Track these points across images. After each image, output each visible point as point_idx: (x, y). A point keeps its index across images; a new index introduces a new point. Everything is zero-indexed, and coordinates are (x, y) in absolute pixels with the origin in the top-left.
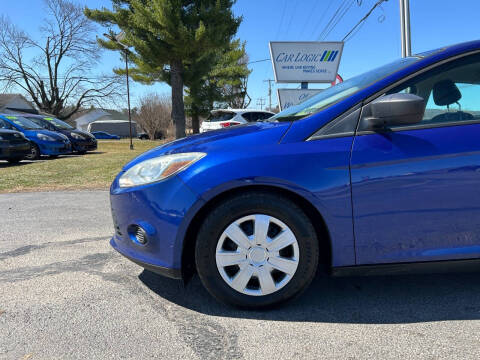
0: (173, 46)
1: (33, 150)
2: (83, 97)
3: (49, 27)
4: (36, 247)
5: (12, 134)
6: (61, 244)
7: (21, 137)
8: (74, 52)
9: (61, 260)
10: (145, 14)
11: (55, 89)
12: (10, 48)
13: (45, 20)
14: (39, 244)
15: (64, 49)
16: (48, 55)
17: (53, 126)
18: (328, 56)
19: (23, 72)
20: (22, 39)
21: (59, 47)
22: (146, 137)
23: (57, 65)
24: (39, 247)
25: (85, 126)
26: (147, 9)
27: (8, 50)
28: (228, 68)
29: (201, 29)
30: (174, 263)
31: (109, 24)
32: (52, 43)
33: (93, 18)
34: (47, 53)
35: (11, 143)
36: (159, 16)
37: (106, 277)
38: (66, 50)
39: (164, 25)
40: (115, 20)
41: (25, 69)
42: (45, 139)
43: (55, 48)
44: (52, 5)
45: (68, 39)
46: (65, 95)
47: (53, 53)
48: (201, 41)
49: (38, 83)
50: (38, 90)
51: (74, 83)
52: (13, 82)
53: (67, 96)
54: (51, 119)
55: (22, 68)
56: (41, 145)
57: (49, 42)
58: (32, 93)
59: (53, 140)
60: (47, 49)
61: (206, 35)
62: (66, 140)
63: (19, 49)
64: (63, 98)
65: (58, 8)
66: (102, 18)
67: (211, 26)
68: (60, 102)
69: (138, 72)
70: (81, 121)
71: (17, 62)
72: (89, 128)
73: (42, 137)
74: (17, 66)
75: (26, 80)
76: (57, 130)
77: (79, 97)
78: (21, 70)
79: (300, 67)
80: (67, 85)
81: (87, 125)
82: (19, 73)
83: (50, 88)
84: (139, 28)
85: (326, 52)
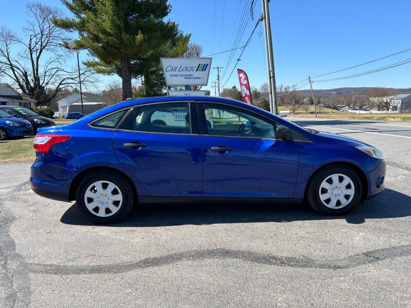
0: (120, 48)
1: (3, 133)
2: (61, 84)
3: (31, 27)
8: (52, 47)
10: (98, 24)
11: (37, 79)
13: (28, 22)
16: (31, 50)
17: (21, 114)
18: (201, 68)
19: (11, 64)
20: (9, 38)
21: (40, 43)
23: (38, 58)
25: (64, 107)
26: (98, 20)
29: (140, 37)
31: (72, 30)
33: (59, 26)
34: (30, 48)
36: (107, 26)
38: (46, 46)
39: (112, 32)
40: (76, 27)
41: (12, 62)
42: (11, 125)
43: (36, 44)
44: (33, 9)
45: (47, 37)
46: (46, 82)
47: (35, 48)
48: (141, 45)
49: (23, 73)
50: (23, 79)
51: (53, 72)
52: (3, 73)
53: (47, 84)
54: (20, 109)
55: (10, 62)
56: (9, 129)
57: (31, 39)
58: (18, 81)
59: (18, 125)
60: (30, 45)
61: (144, 41)
62: (29, 125)
63: (7, 46)
64: (44, 85)
65: (38, 11)
66: (66, 25)
67: (147, 35)
68: (42, 88)
69: (100, 65)
70: (62, 103)
71: (5, 56)
72: (68, 108)
73: (9, 124)
74: (5, 60)
75: (13, 71)
76: (24, 117)
77: (57, 85)
78: (9, 63)
79: (182, 75)
80: (47, 74)
81: (66, 107)
82: (7, 65)
83: (33, 78)
84: (94, 34)
85: (200, 65)
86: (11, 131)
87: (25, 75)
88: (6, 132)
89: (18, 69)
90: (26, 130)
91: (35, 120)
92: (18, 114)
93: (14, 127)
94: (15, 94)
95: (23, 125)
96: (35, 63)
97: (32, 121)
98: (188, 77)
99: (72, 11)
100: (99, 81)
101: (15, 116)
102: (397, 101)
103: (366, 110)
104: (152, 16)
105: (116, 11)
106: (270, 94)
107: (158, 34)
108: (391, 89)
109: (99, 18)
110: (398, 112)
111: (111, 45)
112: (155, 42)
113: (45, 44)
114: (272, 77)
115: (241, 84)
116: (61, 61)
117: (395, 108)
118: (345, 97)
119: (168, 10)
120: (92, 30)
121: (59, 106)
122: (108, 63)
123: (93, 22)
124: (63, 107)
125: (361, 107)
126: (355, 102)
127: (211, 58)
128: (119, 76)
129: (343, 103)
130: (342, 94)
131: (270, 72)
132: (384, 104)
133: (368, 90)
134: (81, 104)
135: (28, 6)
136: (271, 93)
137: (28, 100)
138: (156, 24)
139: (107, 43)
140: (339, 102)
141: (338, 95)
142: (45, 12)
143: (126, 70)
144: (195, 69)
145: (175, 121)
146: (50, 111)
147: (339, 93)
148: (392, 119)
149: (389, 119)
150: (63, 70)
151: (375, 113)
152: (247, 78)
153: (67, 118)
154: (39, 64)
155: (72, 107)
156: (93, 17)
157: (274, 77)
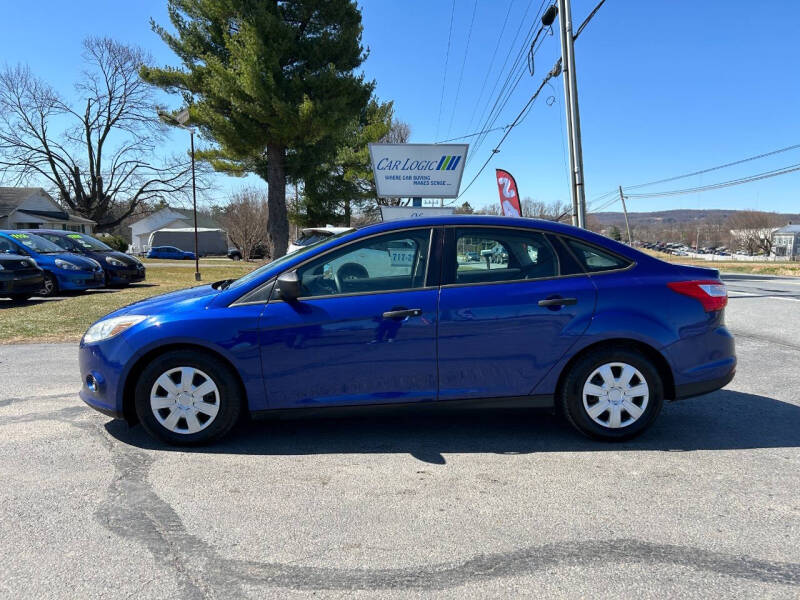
0: (269, 125)
1: (48, 283)
2: (141, 191)
3: (92, 84)
4: (17, 400)
5: (18, 262)
6: (44, 398)
7: (30, 264)
8: (129, 122)
9: (39, 411)
10: (227, 78)
11: (97, 181)
12: (29, 115)
13: (85, 73)
14: (23, 397)
15: (114, 117)
16: (88, 127)
17: (80, 246)
18: (446, 163)
19: (49, 153)
20: (48, 102)
21: (106, 114)
22: (236, 255)
23: (101, 143)
24: (22, 401)
25: (144, 237)
26: (230, 72)
27: (26, 119)
28: (359, 154)
29: (306, 105)
30: (117, 406)
31: (176, 89)
32: (95, 108)
33: (152, 81)
34: (86, 123)
35: (17, 274)
36: (245, 83)
37: (75, 425)
38: (117, 119)
39: (253, 95)
40: (185, 84)
41: (51, 149)
42: (65, 267)
43: (99, 116)
44: (96, 49)
45: (120, 103)
46: (113, 188)
47: (96, 123)
48: (309, 121)
49: (71, 169)
50: (71, 181)
51: (128, 170)
52: (32, 169)
53: (116, 190)
54: (78, 236)
55: (46, 147)
56: (60, 275)
57: (89, 107)
58: (60, 184)
59: (77, 268)
60: (87, 117)
61: (315, 112)
62: (97, 268)
63: (43, 117)
64: (109, 193)
65: (106, 54)
66: (166, 81)
67: (322, 101)
68: (105, 199)
69: (223, 157)
70: (138, 228)
71: (39, 137)
72: (150, 239)
73: (62, 265)
74: (38, 144)
75: (53, 164)
76: (87, 252)
77: (135, 193)
78: (44, 150)
79: (410, 178)
80: (116, 172)
81: (148, 235)
82: (42, 154)
83: (89, 178)
84: (219, 98)
85: (444, 158)
86: (65, 279)
87: (76, 173)
88: (55, 281)
89: (63, 161)
90: (91, 277)
91: (108, 259)
92: (74, 247)
93: (70, 271)
94: (56, 210)
95: (88, 268)
96: (96, 153)
97: (102, 261)
98: (420, 181)
99: (180, 55)
100: (216, 188)
101: (70, 250)
102: (785, 238)
103: (723, 254)
104: (331, 66)
105: (263, 55)
106: (573, 218)
107: (344, 101)
108: (773, 214)
109: (231, 67)
110: (787, 258)
111: (252, 120)
112: (336, 115)
113: (115, 116)
114: (579, 185)
115: (503, 198)
116: (144, 147)
117: (782, 251)
118: (681, 226)
119: (362, 56)
120: (216, 90)
121: (134, 234)
122: (241, 153)
123: (220, 75)
124: (140, 236)
125: (714, 249)
126: (702, 238)
127: (467, 146)
128: (262, 177)
129: (678, 239)
130: (675, 221)
131: (574, 174)
132: (759, 243)
133: (725, 216)
134: (193, 230)
135: (87, 44)
136: (576, 215)
137: (80, 221)
138: (338, 82)
139: (245, 115)
140: (669, 237)
141: (667, 224)
142: (119, 57)
143: (277, 166)
144: (436, 165)
145: (393, 265)
146: (122, 244)
147: (669, 220)
148: (791, 273)
149: (784, 272)
150: (147, 166)
151: (743, 260)
152: (514, 186)
153: (150, 257)
154: (102, 153)
155: (159, 237)
156: (219, 65)
157: (582, 184)
